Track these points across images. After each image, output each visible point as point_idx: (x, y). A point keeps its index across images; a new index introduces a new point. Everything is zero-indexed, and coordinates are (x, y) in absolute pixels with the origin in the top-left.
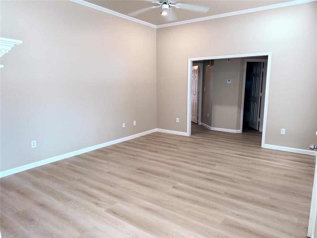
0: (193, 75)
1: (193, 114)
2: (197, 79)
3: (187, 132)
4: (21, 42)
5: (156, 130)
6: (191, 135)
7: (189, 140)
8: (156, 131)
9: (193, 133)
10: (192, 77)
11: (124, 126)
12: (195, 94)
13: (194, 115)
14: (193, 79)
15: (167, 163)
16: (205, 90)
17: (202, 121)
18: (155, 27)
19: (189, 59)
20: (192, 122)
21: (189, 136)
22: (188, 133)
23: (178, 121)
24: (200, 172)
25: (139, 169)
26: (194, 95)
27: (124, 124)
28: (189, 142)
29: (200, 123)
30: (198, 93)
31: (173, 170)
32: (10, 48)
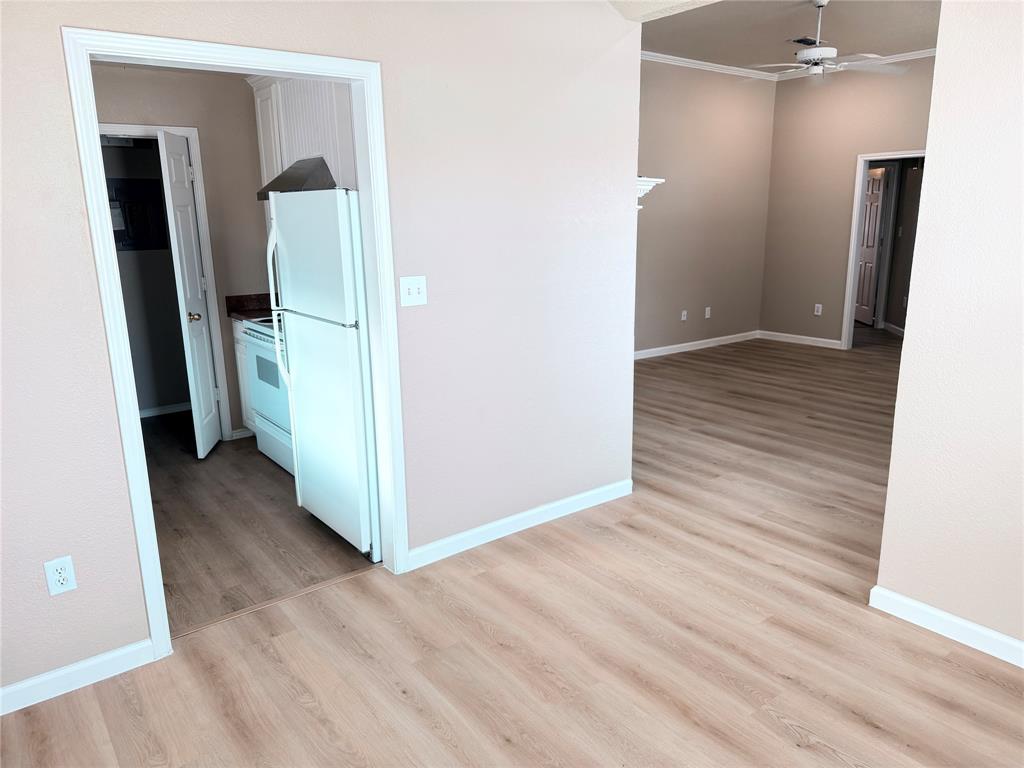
0: (870, 193)
1: (860, 298)
2: (880, 204)
3: (840, 339)
4: (663, 180)
5: (758, 334)
6: (850, 346)
7: (844, 356)
8: (758, 337)
9: (857, 343)
10: (865, 197)
11: (684, 318)
12: (870, 244)
13: (865, 302)
14: (869, 204)
15: (791, 388)
16: (900, 235)
17: (886, 319)
18: (775, 77)
19: (859, 156)
20: (856, 321)
21: (846, 348)
22: (843, 343)
23: (820, 310)
24: (865, 403)
25: (730, 392)
26: (867, 247)
27: (685, 313)
28: (846, 360)
29: (881, 325)
30: (881, 241)
31: (805, 398)
32: (651, 188)
